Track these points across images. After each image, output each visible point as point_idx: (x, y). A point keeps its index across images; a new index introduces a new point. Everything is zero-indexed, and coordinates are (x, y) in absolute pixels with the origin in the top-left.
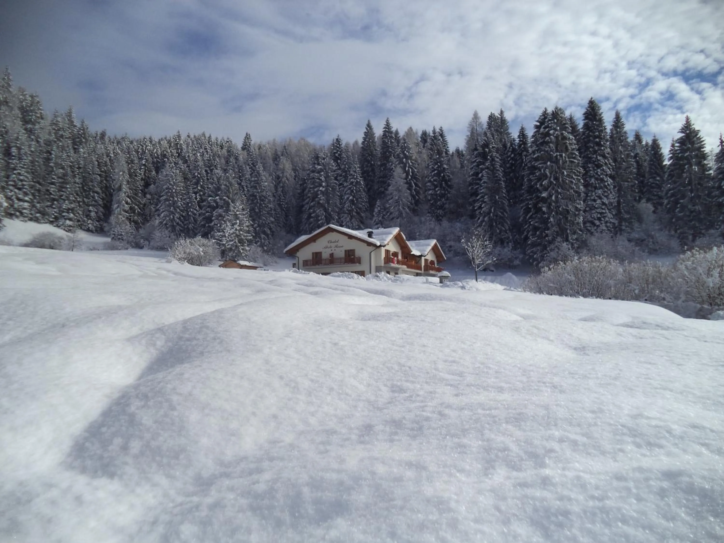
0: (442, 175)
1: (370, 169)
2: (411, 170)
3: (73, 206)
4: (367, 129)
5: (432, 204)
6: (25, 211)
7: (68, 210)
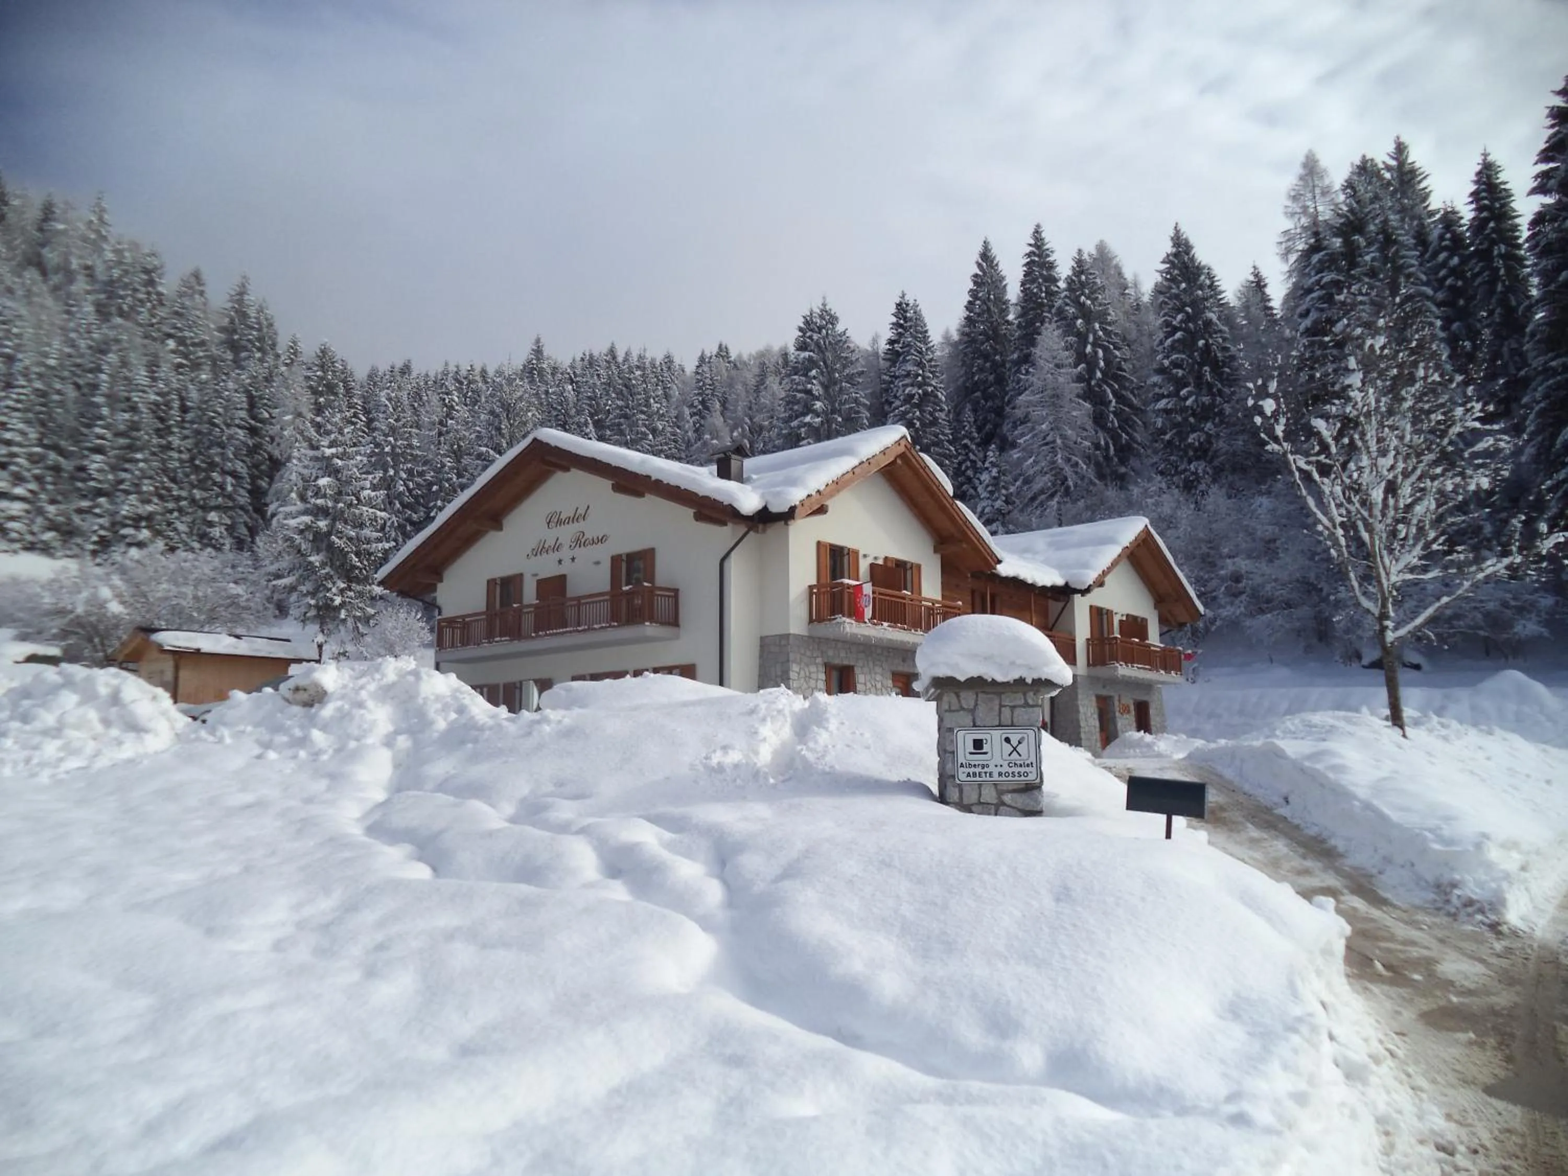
0: (1201, 343)
1: (991, 378)
2: (1101, 353)
3: (150, 508)
4: (979, 265)
5: (1170, 442)
6: (11, 525)
7: (137, 521)
